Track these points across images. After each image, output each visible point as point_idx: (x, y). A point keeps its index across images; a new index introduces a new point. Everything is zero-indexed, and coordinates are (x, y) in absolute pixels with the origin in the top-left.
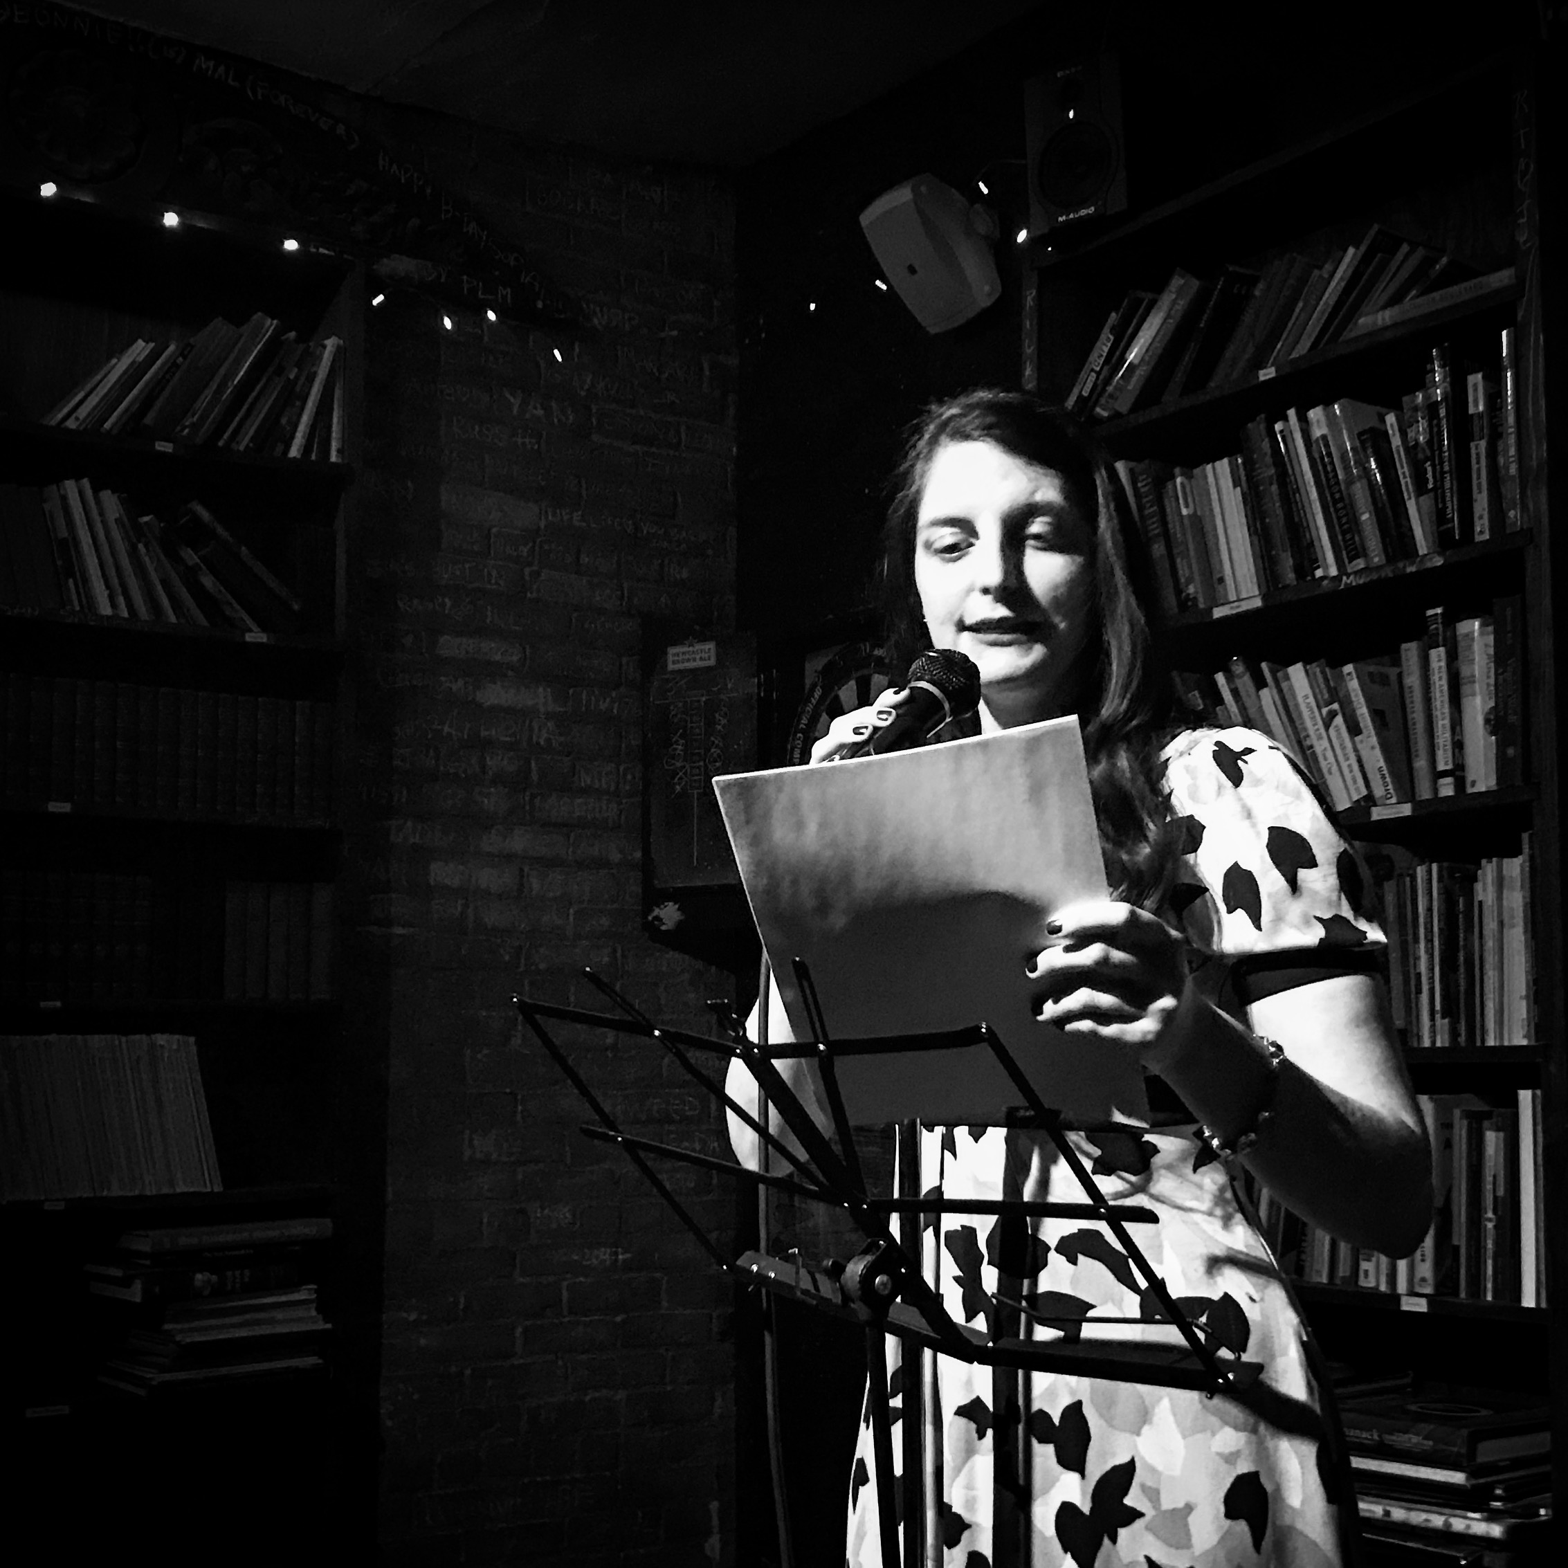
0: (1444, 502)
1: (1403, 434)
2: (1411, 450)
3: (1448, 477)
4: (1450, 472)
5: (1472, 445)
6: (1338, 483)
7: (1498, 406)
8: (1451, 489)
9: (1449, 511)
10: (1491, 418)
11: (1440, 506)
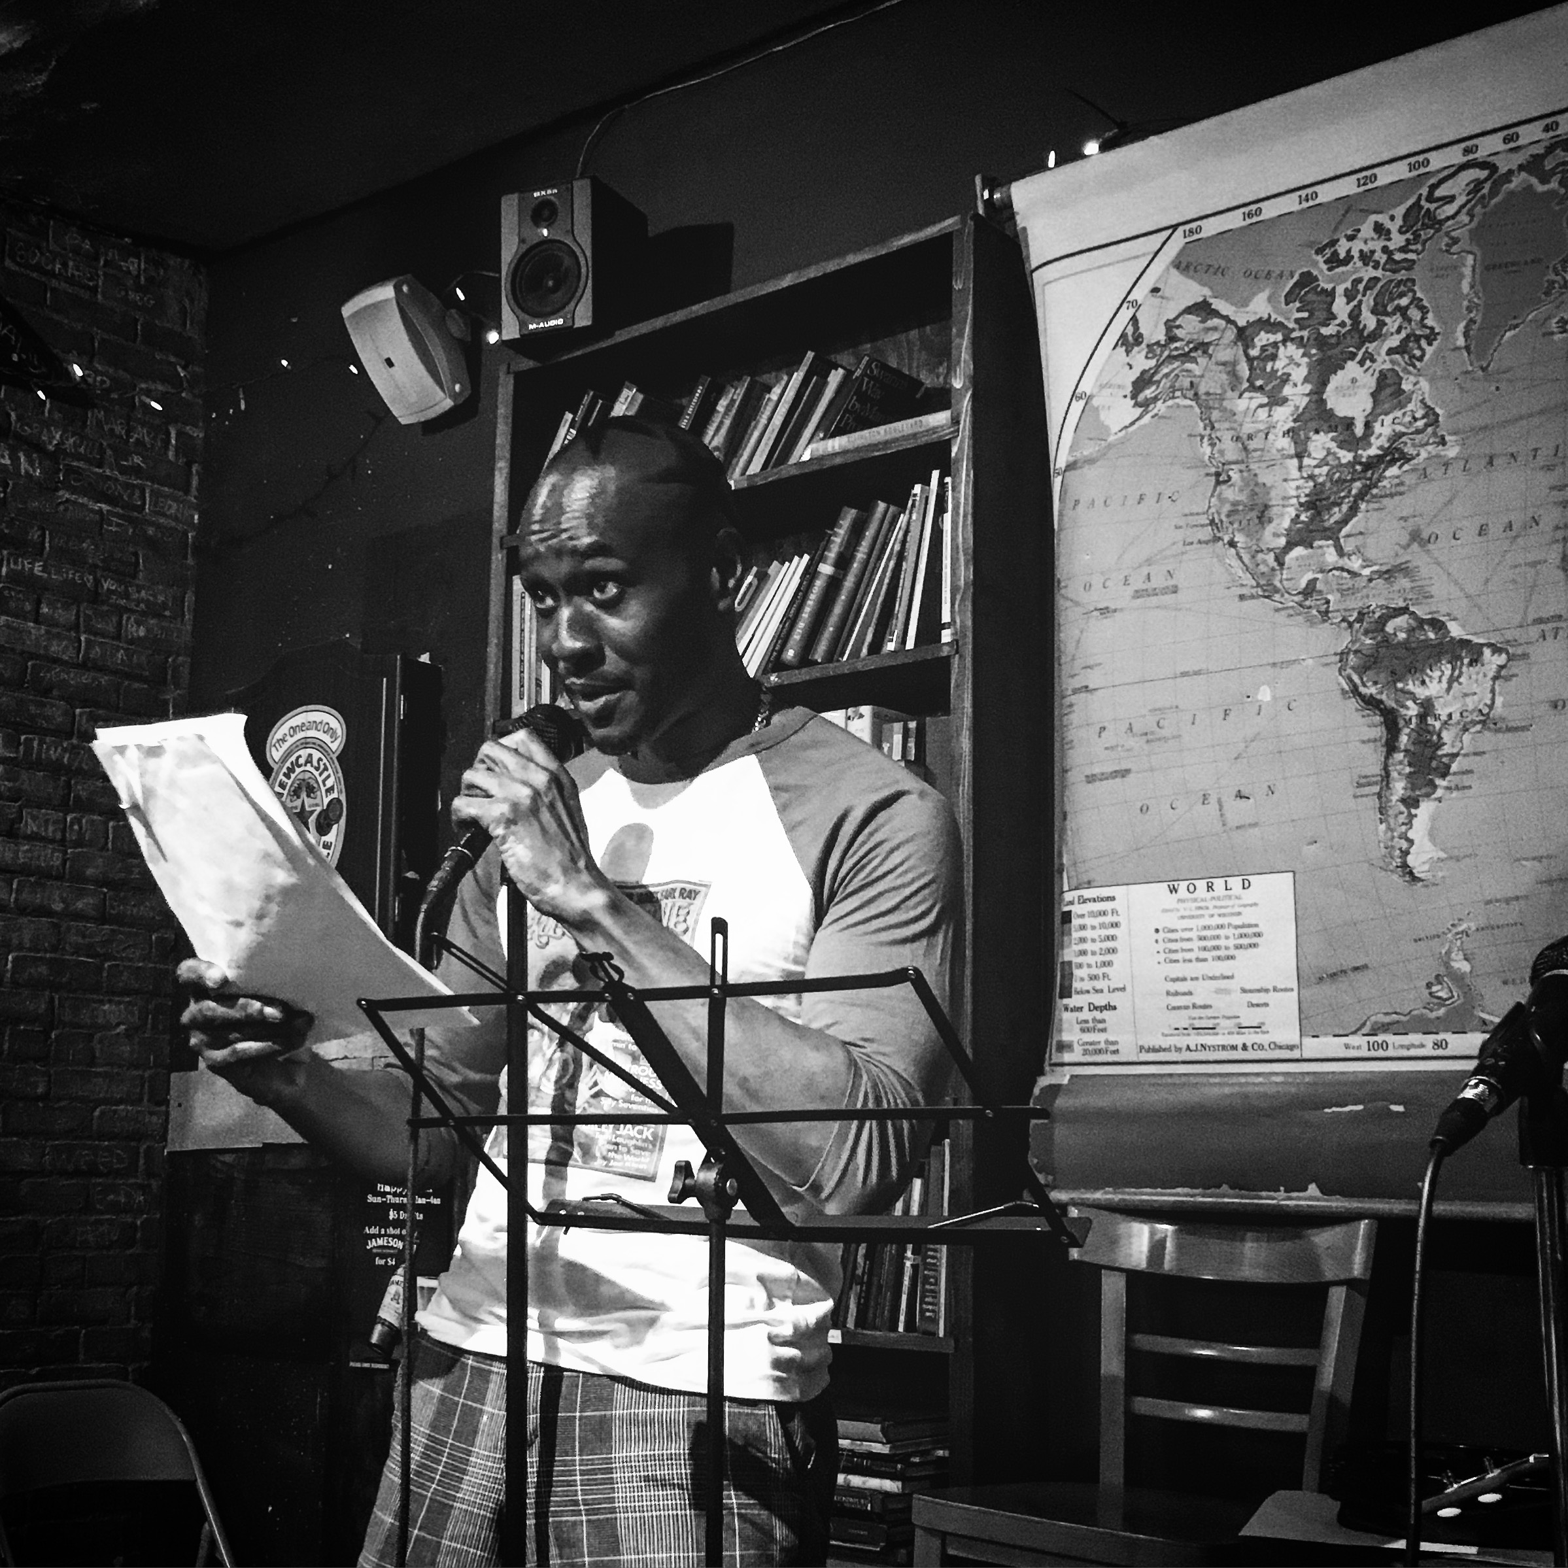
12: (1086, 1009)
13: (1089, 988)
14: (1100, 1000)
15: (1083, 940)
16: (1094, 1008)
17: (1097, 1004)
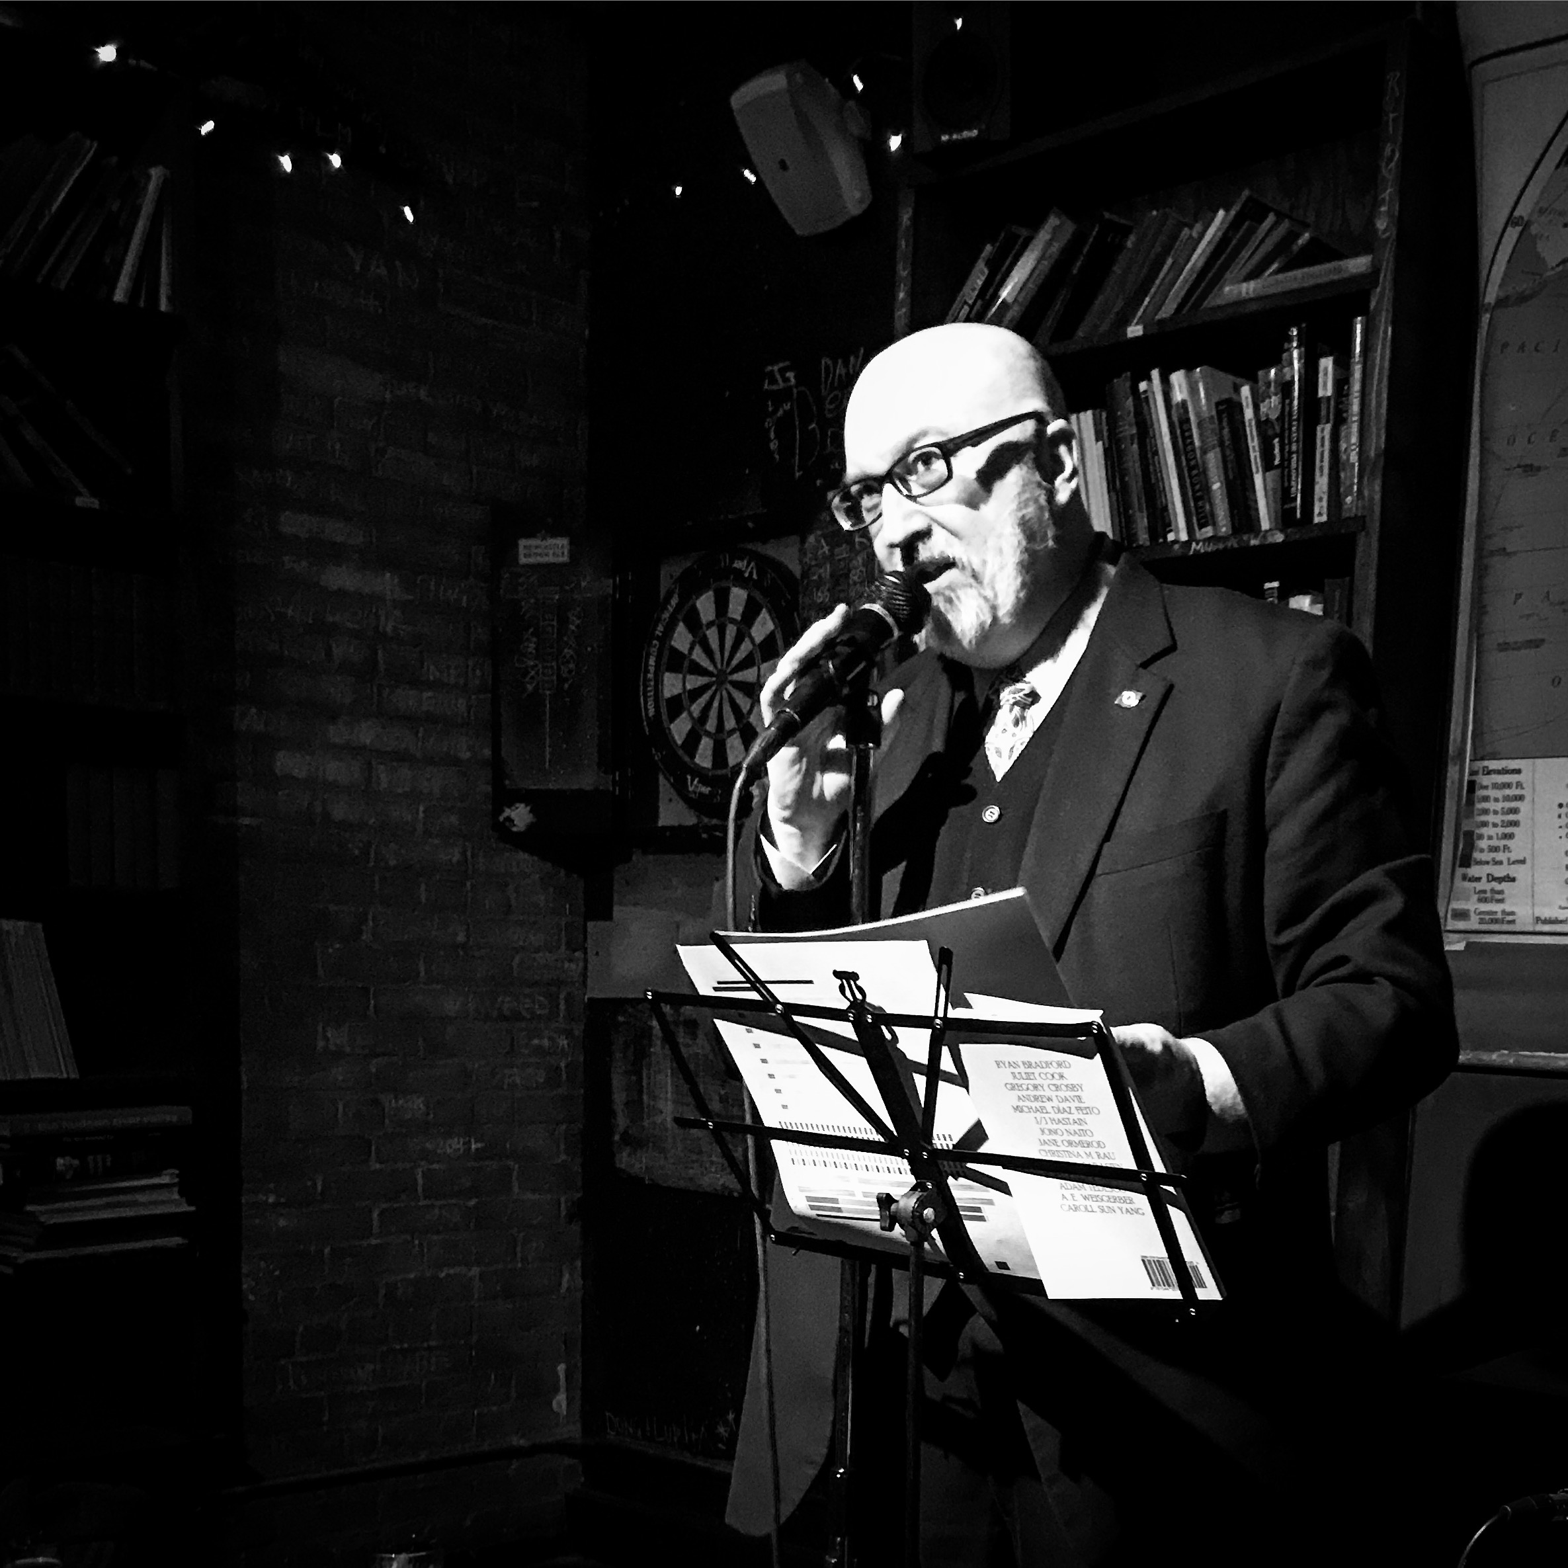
0: (1289, 480)
1: (1256, 408)
2: (1263, 425)
3: (1294, 456)
4: (1297, 452)
5: (1319, 428)
6: (1194, 450)
7: (1345, 392)
8: (1297, 469)
9: (1293, 489)
10: (1338, 403)
11: (1286, 484)
12: (1484, 879)
13: (1489, 859)
14: (1499, 872)
15: (1486, 812)
16: (1492, 878)
17: (1496, 875)
